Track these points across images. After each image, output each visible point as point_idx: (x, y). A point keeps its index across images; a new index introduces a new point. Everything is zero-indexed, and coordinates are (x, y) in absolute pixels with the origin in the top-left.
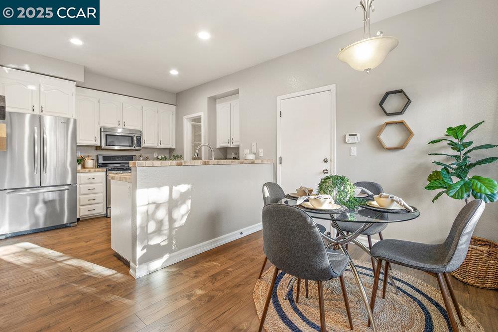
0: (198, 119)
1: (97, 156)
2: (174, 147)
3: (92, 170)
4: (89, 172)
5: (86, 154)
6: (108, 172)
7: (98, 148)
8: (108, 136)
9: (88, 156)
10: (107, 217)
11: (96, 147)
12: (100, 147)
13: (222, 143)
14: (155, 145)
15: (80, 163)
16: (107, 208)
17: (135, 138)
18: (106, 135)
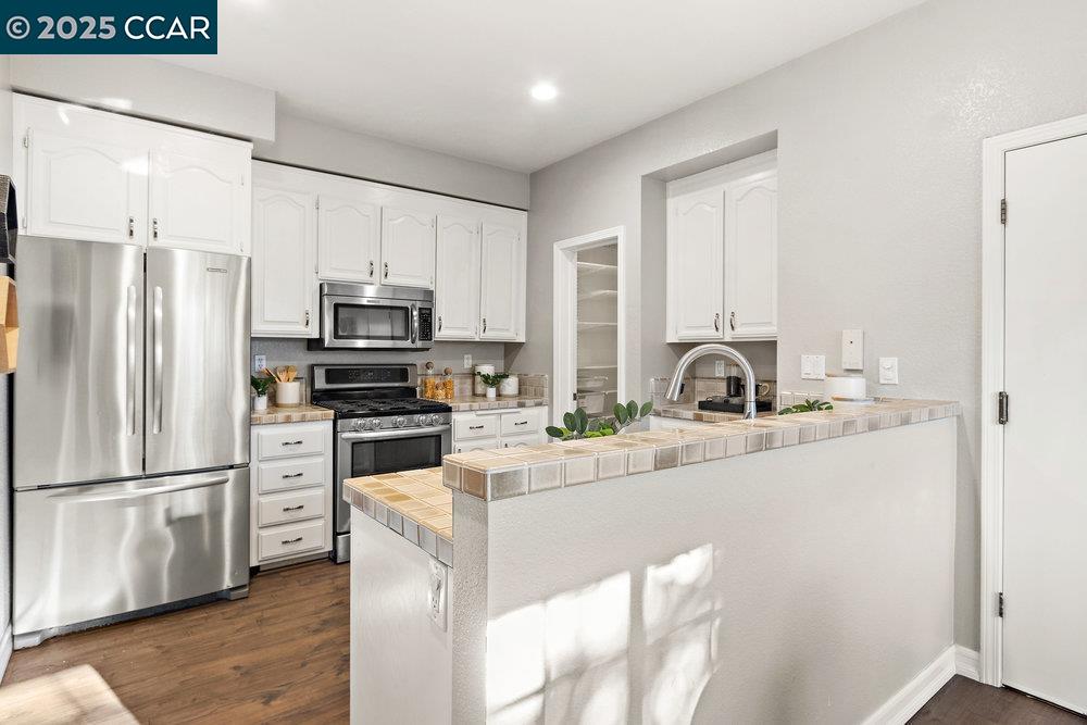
0: (609, 250)
1: (312, 368)
2: (521, 339)
3: (296, 415)
4: (288, 420)
5: (281, 364)
6: (339, 422)
7: (314, 345)
8: (340, 309)
9: (287, 369)
10: (334, 561)
11: (310, 341)
12: (320, 341)
13: (688, 328)
14: (472, 333)
15: (262, 393)
16: (336, 534)
17: (415, 313)
18: (337, 306)
